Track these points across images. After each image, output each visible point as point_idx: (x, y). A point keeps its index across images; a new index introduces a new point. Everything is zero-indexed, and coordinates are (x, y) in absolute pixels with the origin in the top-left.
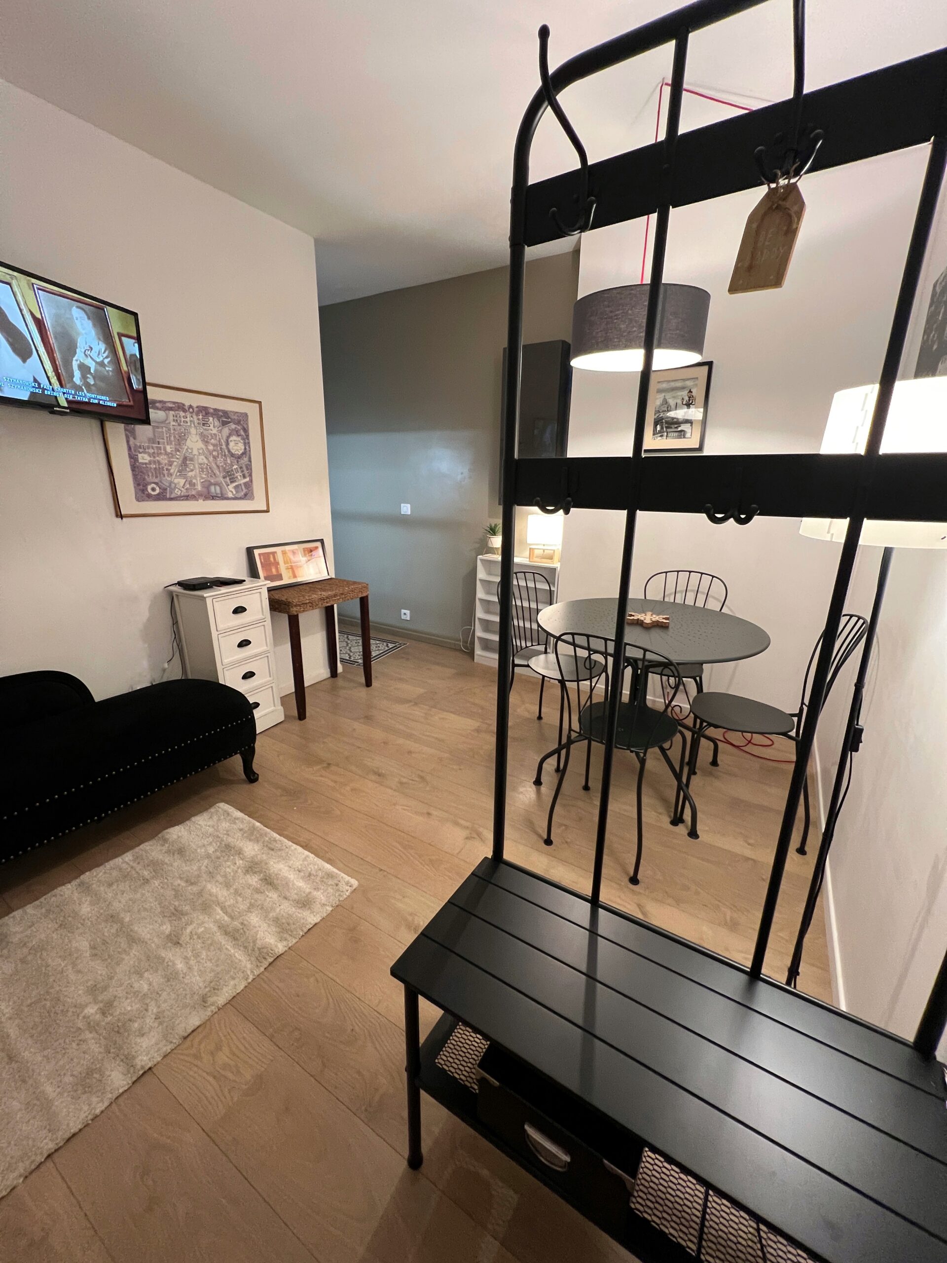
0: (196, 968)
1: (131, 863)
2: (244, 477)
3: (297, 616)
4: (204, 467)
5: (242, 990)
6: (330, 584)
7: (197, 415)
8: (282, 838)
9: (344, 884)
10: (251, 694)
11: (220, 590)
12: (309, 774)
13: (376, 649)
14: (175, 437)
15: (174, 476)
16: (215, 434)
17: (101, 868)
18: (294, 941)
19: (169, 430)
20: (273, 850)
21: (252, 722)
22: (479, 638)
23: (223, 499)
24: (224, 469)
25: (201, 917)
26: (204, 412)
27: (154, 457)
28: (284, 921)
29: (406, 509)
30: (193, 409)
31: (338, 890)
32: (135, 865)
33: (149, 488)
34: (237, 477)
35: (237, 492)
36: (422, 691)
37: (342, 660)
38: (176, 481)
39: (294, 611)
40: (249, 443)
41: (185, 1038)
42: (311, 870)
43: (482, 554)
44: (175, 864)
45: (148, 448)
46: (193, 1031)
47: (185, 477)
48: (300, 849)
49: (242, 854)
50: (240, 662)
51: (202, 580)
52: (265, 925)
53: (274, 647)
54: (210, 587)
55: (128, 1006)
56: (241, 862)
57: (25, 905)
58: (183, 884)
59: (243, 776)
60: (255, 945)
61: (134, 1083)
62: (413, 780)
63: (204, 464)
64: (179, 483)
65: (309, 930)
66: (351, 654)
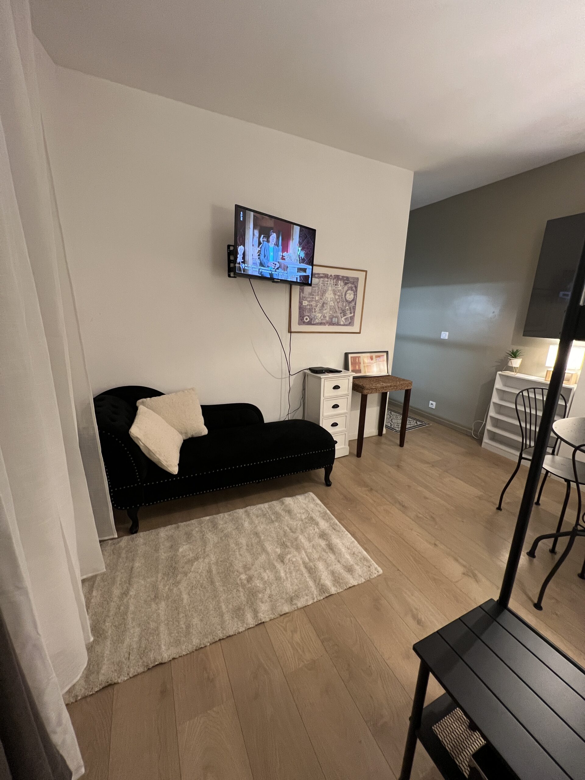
0: (289, 580)
1: (267, 509)
2: (351, 313)
3: (367, 395)
4: (332, 307)
5: (310, 605)
6: (388, 379)
7: (333, 280)
8: (340, 525)
9: (374, 568)
10: (335, 435)
11: (329, 375)
12: (359, 492)
13: (410, 423)
14: (321, 292)
15: (317, 312)
16: (340, 290)
17: (255, 506)
18: (341, 590)
19: (319, 288)
20: (335, 530)
21: (333, 451)
22: (488, 430)
23: (338, 325)
24: (342, 309)
25: (295, 552)
26: (337, 278)
27: (310, 303)
28: (336, 575)
29: (445, 335)
30: (332, 277)
31: (369, 571)
32: (269, 511)
33: (305, 318)
34: (347, 313)
35: (346, 321)
36: (440, 458)
37: (387, 427)
38: (317, 315)
39: (365, 392)
40: (356, 294)
41: (281, 616)
42: (355, 551)
43: (501, 371)
44: (286, 518)
45: (308, 298)
46: (285, 614)
47: (322, 313)
48: (350, 536)
49: (319, 526)
50: (332, 416)
51: (321, 369)
52: (326, 573)
53: (351, 410)
54: (324, 373)
55: (258, 584)
56: (317, 530)
57: (225, 512)
58: (288, 530)
59: (324, 481)
60: (320, 582)
61: (256, 625)
62: (426, 518)
63: (332, 306)
64: (318, 316)
65: (350, 587)
66: (392, 423)
